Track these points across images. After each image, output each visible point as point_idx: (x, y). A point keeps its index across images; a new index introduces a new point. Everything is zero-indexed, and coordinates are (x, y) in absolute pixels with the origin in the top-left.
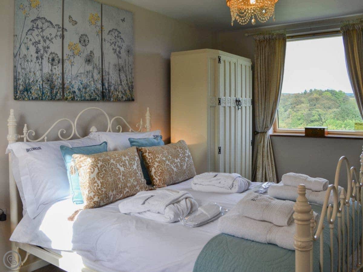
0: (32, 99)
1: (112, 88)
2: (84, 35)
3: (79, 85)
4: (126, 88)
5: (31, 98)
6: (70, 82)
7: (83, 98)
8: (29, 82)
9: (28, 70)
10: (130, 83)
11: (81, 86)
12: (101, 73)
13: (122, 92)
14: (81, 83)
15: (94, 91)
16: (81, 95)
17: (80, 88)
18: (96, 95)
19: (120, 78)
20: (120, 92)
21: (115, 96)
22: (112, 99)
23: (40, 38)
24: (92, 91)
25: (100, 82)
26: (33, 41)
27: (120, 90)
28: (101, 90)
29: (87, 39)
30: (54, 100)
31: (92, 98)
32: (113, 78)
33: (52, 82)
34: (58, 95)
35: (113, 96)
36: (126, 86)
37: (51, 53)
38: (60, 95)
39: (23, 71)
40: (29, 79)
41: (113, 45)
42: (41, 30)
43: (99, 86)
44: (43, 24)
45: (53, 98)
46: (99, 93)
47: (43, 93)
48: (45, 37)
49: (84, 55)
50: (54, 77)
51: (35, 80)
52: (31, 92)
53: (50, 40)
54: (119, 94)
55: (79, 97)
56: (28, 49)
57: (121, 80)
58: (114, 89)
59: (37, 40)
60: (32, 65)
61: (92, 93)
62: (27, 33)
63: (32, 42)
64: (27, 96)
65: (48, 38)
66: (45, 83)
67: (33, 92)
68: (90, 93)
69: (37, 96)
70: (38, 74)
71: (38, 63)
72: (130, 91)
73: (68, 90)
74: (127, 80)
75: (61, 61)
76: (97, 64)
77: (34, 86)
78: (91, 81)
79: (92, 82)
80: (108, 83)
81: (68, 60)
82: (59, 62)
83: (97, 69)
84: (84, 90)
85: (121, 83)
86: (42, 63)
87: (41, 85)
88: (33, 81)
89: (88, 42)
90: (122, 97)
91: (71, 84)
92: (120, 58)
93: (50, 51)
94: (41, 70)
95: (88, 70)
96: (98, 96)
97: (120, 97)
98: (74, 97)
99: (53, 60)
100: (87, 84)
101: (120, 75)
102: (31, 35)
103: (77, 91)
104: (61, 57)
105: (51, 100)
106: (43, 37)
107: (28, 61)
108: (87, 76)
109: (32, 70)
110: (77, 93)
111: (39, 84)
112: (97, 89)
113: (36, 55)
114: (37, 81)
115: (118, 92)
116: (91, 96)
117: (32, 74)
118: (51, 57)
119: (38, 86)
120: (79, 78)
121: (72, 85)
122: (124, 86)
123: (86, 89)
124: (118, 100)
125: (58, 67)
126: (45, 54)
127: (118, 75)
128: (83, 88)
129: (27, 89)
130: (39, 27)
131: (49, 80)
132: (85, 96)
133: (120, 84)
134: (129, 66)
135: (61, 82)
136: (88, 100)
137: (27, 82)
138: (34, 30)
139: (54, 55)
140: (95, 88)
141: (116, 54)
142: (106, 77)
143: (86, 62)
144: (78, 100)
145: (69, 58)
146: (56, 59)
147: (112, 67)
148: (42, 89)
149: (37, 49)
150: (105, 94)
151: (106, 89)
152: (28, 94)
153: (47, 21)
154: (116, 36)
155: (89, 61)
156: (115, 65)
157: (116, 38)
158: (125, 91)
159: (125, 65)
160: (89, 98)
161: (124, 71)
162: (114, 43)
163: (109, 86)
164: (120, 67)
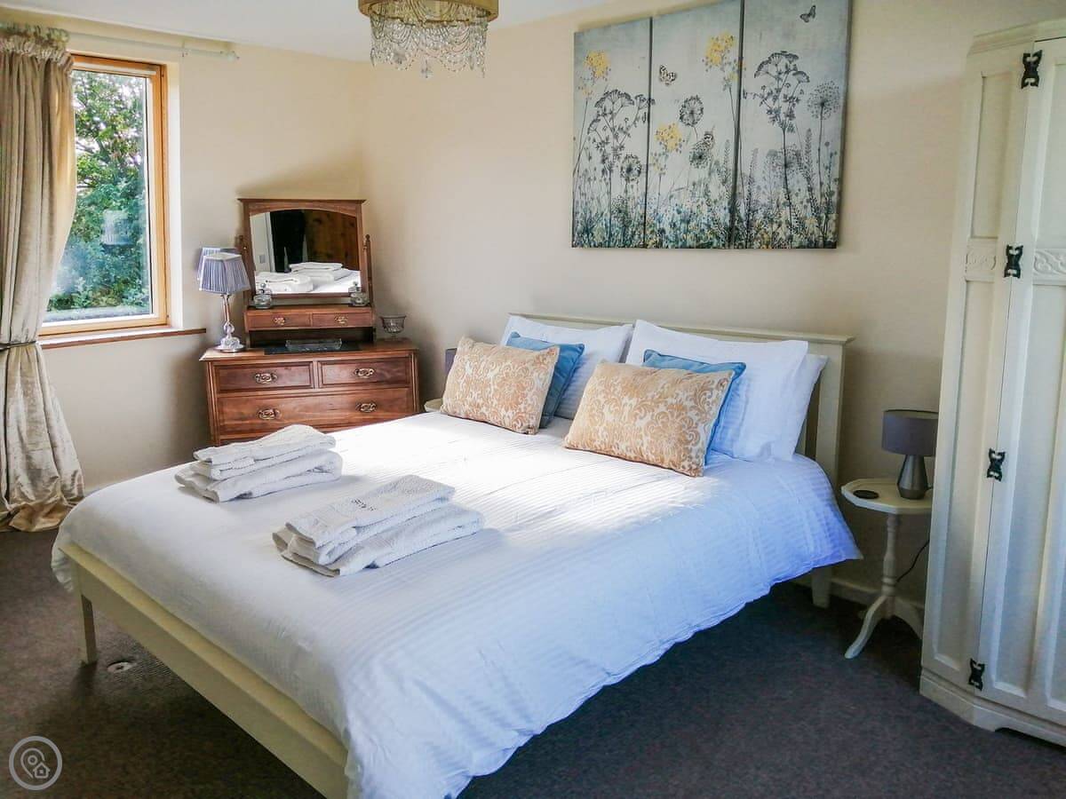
0: (595, 246)
1: (759, 216)
2: (692, 98)
3: (674, 215)
4: (809, 212)
5: (592, 244)
6: (655, 211)
7: (680, 243)
8: (590, 216)
9: (589, 195)
10: (822, 195)
11: (678, 217)
12: (731, 180)
13: (789, 224)
14: (677, 210)
15: (709, 226)
16: (676, 235)
17: (674, 221)
18: (712, 236)
19: (786, 186)
20: (784, 225)
21: (765, 236)
22: (756, 244)
23: (609, 132)
24: (703, 226)
25: (725, 203)
26: (598, 140)
27: (783, 219)
28: (725, 223)
29: (697, 106)
30: (629, 247)
31: (702, 242)
32: (763, 189)
33: (626, 213)
34: (636, 237)
35: (759, 235)
36: (806, 207)
37: (626, 158)
38: (639, 237)
39: (583, 198)
40: (591, 212)
41: (770, 101)
42: (610, 116)
43: (723, 216)
44: (613, 103)
45: (626, 244)
46: (720, 231)
47: (611, 235)
48: (616, 129)
49: (689, 149)
50: (629, 204)
51: (599, 213)
52: (592, 234)
53: (625, 133)
54: (779, 230)
55: (671, 241)
56: (590, 158)
57: (788, 192)
58: (765, 218)
59: (604, 139)
60: (595, 185)
61: (702, 231)
62: (589, 129)
63: (595, 145)
64: (587, 241)
65: (622, 129)
66: (615, 217)
67: (595, 233)
68: (697, 232)
69: (601, 240)
70: (605, 202)
71: (605, 179)
72: (819, 219)
73: (651, 226)
74: (810, 190)
75: (644, 170)
76: (722, 162)
77: (597, 222)
78: (702, 203)
79: (705, 207)
80: (749, 204)
81: (654, 164)
82: (639, 172)
84: (683, 225)
86: (610, 179)
87: (608, 221)
88: (596, 215)
89: (700, 112)
90: (791, 238)
91: (657, 214)
93: (623, 154)
94: (609, 193)
95: (696, 181)
96: (718, 238)
97: (784, 238)
98: (661, 242)
99: (629, 170)
100: (691, 212)
101: (786, 180)
102: (595, 130)
103: (668, 229)
104: (643, 162)
105: (624, 247)
106: (613, 129)
107: (589, 179)
108: (693, 194)
109: (596, 195)
110: (667, 234)
111: (605, 220)
112: (717, 222)
113: (602, 166)
114: (602, 214)
115: (775, 226)
116: (698, 239)
117: (595, 202)
118: (625, 166)
119: (604, 222)
120: (674, 201)
121: (658, 217)
122: (799, 207)
123: (688, 222)
124: (774, 244)
125: (637, 183)
126: (617, 163)
127: (780, 182)
128: (682, 221)
129: (587, 230)
130: (608, 112)
131: (622, 212)
132: (686, 239)
133: (784, 204)
135: (642, 212)
136: (690, 247)
137: (588, 217)
138: (599, 120)
139: (631, 160)
140: (710, 220)
141: (776, 122)
142: (743, 190)
143: (692, 162)
144: (670, 247)
145: (657, 160)
146: (635, 167)
147: (762, 159)
148: (609, 229)
149: (603, 156)
150: (735, 232)
151: (740, 220)
152: (588, 236)
153: (620, 95)
154: (780, 74)
155: (699, 158)
156: (773, 154)
157: (781, 76)
158: (801, 221)
159: (808, 146)
160: (695, 242)
161: (800, 165)
162: (774, 92)
163: (751, 211)
164: (790, 155)
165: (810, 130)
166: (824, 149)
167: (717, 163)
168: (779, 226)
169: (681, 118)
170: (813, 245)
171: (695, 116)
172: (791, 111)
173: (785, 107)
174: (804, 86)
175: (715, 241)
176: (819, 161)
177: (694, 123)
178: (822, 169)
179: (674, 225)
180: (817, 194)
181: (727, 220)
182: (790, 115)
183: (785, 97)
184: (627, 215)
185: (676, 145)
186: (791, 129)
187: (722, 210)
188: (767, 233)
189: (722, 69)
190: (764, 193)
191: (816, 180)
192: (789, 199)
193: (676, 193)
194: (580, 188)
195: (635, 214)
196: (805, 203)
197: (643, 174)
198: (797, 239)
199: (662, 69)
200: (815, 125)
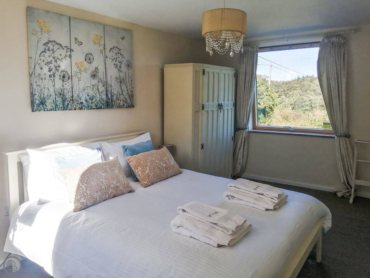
1: (115, 98)
2: (89, 54)
3: (86, 97)
4: (127, 97)
5: (46, 110)
6: (78, 95)
7: (90, 108)
8: (44, 97)
9: (42, 86)
10: (130, 92)
12: (105, 85)
13: (123, 100)
14: (87, 95)
15: (100, 101)
17: (87, 99)
18: (101, 105)
22: (115, 107)
25: (105, 93)
27: (121, 99)
28: (105, 100)
29: (91, 57)
30: (66, 110)
31: (98, 107)
33: (64, 95)
34: (69, 106)
36: (127, 95)
37: (62, 71)
39: (38, 87)
40: (44, 94)
41: (114, 61)
43: (104, 97)
45: (65, 108)
46: (104, 103)
47: (56, 105)
50: (65, 91)
51: (49, 95)
52: (46, 105)
53: (60, 60)
54: (121, 102)
55: (86, 107)
56: (41, 69)
57: (122, 91)
59: (49, 61)
60: (46, 82)
61: (98, 103)
62: (40, 55)
64: (42, 109)
65: (59, 58)
66: (58, 97)
68: (96, 103)
69: (51, 108)
70: (52, 89)
71: (51, 80)
72: (130, 99)
73: (77, 101)
74: (127, 90)
76: (102, 78)
77: (48, 99)
78: (97, 93)
79: (98, 94)
80: (111, 94)
81: (75, 76)
83: (102, 82)
84: (90, 101)
85: (122, 93)
86: (54, 80)
87: (54, 99)
88: (47, 96)
89: (92, 59)
90: (124, 105)
91: (79, 96)
92: (121, 71)
94: (54, 86)
96: (104, 105)
98: (82, 107)
99: (64, 77)
100: (93, 96)
103: (84, 102)
104: (70, 74)
105: (64, 110)
107: (42, 79)
109: (46, 86)
110: (84, 104)
111: (53, 98)
112: (102, 99)
113: (49, 73)
114: (51, 95)
115: (119, 101)
116: (96, 106)
117: (46, 90)
118: (62, 74)
119: (52, 99)
120: (86, 91)
122: (125, 95)
123: (92, 100)
124: (119, 107)
125: (68, 82)
126: (57, 73)
127: (119, 87)
128: (90, 99)
129: (43, 103)
131: (62, 94)
132: (92, 106)
134: (129, 78)
136: (94, 109)
137: (42, 96)
139: (64, 73)
140: (100, 99)
141: (117, 68)
143: (91, 77)
144: (86, 109)
145: (77, 74)
146: (66, 76)
147: (114, 80)
148: (55, 102)
149: (49, 69)
150: (108, 103)
151: (109, 99)
152: (43, 106)
154: (116, 53)
156: (117, 78)
158: (126, 99)
159: (126, 77)
160: (95, 107)
161: (124, 83)
163: (112, 96)
164: (121, 79)
167: (100, 79)
168: (121, 101)
172: (121, 66)
173: (119, 64)
174: (123, 59)
176: (128, 82)
177: (91, 63)
178: (130, 85)
183: (119, 61)
187: (104, 95)
188: (117, 103)
190: (115, 90)
191: (128, 87)
193: (86, 88)
194: (36, 82)
195: (68, 96)
196: (126, 94)
197: (70, 79)
198: (126, 105)
199: (76, 39)
200: (127, 71)
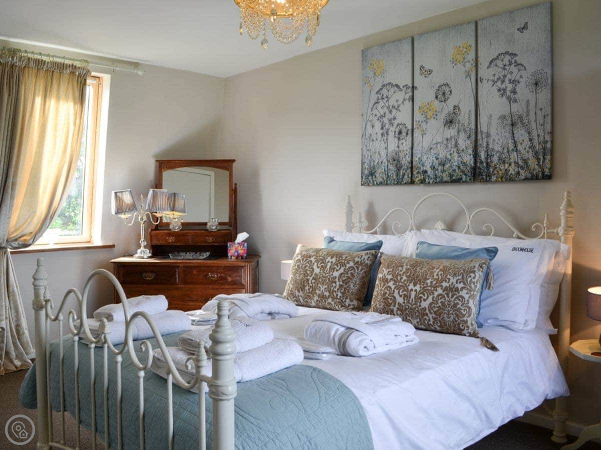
0: (377, 183)
1: (495, 159)
2: (444, 85)
3: (433, 160)
4: (530, 155)
5: (375, 183)
6: (419, 158)
7: (438, 180)
8: (374, 164)
9: (373, 151)
10: (539, 143)
11: (436, 162)
12: (473, 136)
13: (517, 163)
14: (436, 157)
15: (459, 167)
16: (436, 175)
17: (434, 164)
18: (461, 174)
19: (513, 138)
20: (513, 165)
21: (500, 172)
22: (494, 178)
23: (386, 110)
24: (455, 167)
25: (470, 151)
26: (378, 115)
27: (512, 160)
28: (471, 165)
29: (447, 89)
30: (400, 184)
31: (454, 178)
32: (497, 141)
33: (398, 161)
34: (406, 177)
35: (495, 172)
36: (528, 152)
37: (398, 125)
38: (408, 177)
39: (368, 152)
40: (374, 162)
41: (499, 84)
42: (386, 99)
43: (469, 159)
44: (388, 91)
45: (399, 182)
46: (467, 170)
47: (388, 176)
48: (391, 107)
49: (443, 117)
50: (400, 155)
51: (380, 162)
52: (375, 176)
53: (396, 109)
54: (510, 168)
55: (431, 179)
56: (373, 126)
57: (515, 142)
58: (499, 160)
59: (382, 114)
60: (377, 144)
61: (454, 170)
62: (372, 108)
63: (376, 118)
64: (371, 181)
65: (394, 107)
66: (391, 164)
67: (377, 175)
68: (451, 171)
69: (381, 180)
70: (383, 153)
71: (383, 140)
72: (538, 159)
73: (417, 169)
74: (531, 140)
75: (410, 132)
76: (466, 124)
77: (378, 168)
78: (453, 152)
79: (456, 154)
80: (487, 151)
81: (418, 128)
82: (407, 134)
84: (440, 168)
86: (387, 140)
87: (386, 167)
88: (378, 163)
89: (449, 93)
90: (518, 173)
91: (421, 160)
93: (396, 122)
94: (386, 148)
95: (449, 137)
96: (466, 175)
97: (513, 173)
98: (424, 179)
99: (400, 133)
100: (446, 158)
101: (513, 134)
102: (376, 109)
103: (429, 170)
104: (410, 127)
105: (397, 184)
106: (388, 108)
107: (373, 140)
108: (447, 147)
109: (378, 150)
110: (429, 173)
111: (384, 166)
112: (465, 164)
113: (382, 131)
114: (382, 162)
115: (507, 165)
116: (451, 176)
117: (377, 155)
118: (397, 130)
119: (383, 168)
120: (433, 151)
121: (422, 162)
122: (523, 152)
123: (444, 165)
124: (507, 178)
125: (406, 140)
126: (391, 128)
127: (508, 135)
128: (440, 164)
129: (372, 174)
130: (385, 96)
131: (396, 160)
132: (443, 177)
133: (513, 150)
135: (409, 160)
136: (446, 182)
137: (372, 165)
138: (379, 102)
139: (401, 126)
140: (459, 163)
141: (504, 97)
142: (483, 142)
143: (445, 125)
144: (431, 182)
145: (420, 125)
146: (404, 131)
147: (495, 121)
148: (387, 172)
149: (382, 125)
150: (478, 170)
151: (482, 163)
152: (372, 178)
153: (392, 85)
154: (505, 66)
155: (450, 122)
156: (503, 118)
157: (506, 67)
158: (525, 161)
159: (528, 111)
160: (449, 178)
161: (523, 124)
162: (502, 77)
163: (488, 156)
164: (515, 118)
165: (528, 101)
166: (539, 112)
167: (463, 125)
168: (510, 165)
169: (437, 97)
170: (535, 178)
171: (447, 96)
172: (515, 89)
173: (510, 87)
174: (523, 73)
175: (464, 177)
176: (536, 121)
177: (445, 100)
178: (539, 127)
179: (434, 167)
180: (536, 143)
181: (472, 162)
182: (514, 92)
183: (510, 80)
184: (399, 162)
185: (433, 115)
186: (515, 101)
187: (468, 156)
188: (501, 170)
189: (464, 65)
190: (498, 143)
191: (535, 134)
192: (516, 147)
193: (435, 146)
194: (366, 146)
195: (405, 161)
196: (527, 149)
197: (410, 135)
198: (523, 174)
199: (422, 67)
200: (531, 97)
